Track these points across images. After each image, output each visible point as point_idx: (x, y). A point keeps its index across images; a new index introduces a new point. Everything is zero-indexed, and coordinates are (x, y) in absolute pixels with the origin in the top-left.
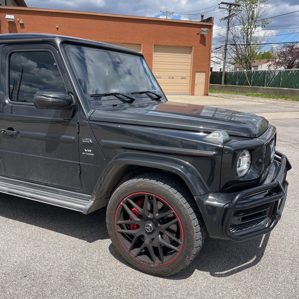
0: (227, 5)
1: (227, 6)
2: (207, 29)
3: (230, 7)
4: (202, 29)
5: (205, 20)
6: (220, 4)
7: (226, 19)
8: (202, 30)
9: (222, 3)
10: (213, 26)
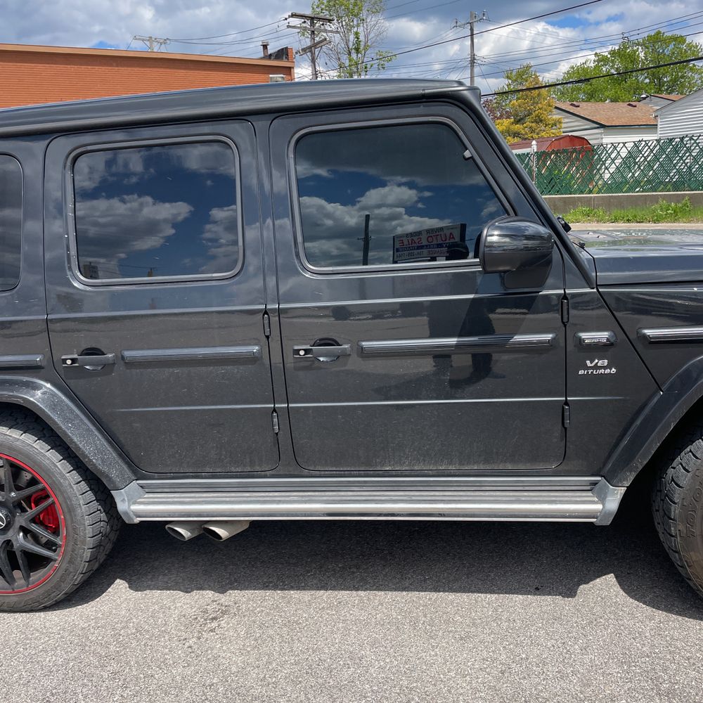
0: (303, 20)
1: (305, 22)
2: (282, 76)
3: (312, 24)
4: (271, 76)
5: (271, 55)
6: (289, 17)
7: (306, 53)
8: (271, 78)
9: (293, 16)
10: (293, 68)
